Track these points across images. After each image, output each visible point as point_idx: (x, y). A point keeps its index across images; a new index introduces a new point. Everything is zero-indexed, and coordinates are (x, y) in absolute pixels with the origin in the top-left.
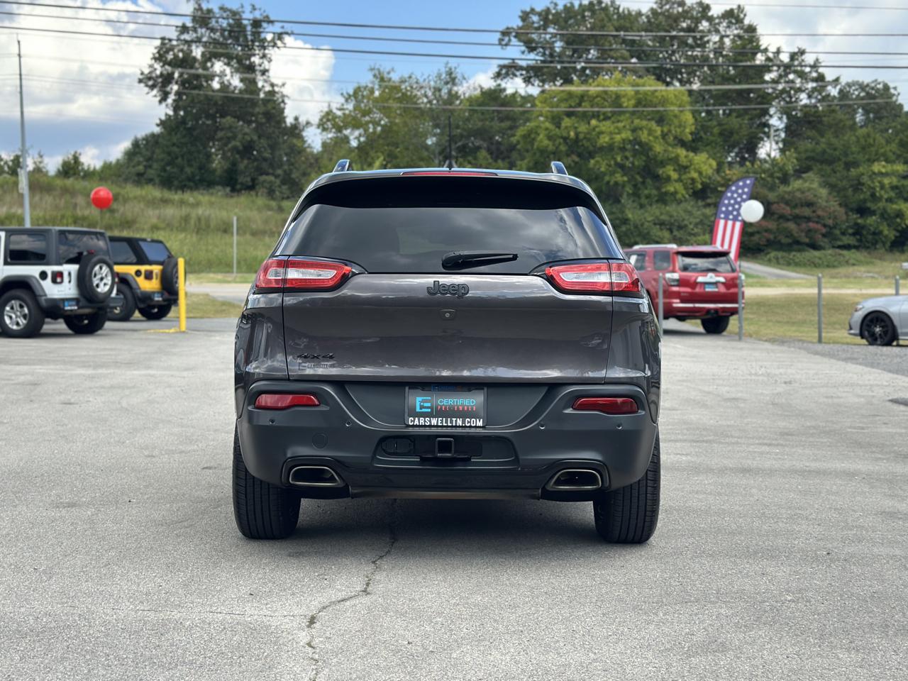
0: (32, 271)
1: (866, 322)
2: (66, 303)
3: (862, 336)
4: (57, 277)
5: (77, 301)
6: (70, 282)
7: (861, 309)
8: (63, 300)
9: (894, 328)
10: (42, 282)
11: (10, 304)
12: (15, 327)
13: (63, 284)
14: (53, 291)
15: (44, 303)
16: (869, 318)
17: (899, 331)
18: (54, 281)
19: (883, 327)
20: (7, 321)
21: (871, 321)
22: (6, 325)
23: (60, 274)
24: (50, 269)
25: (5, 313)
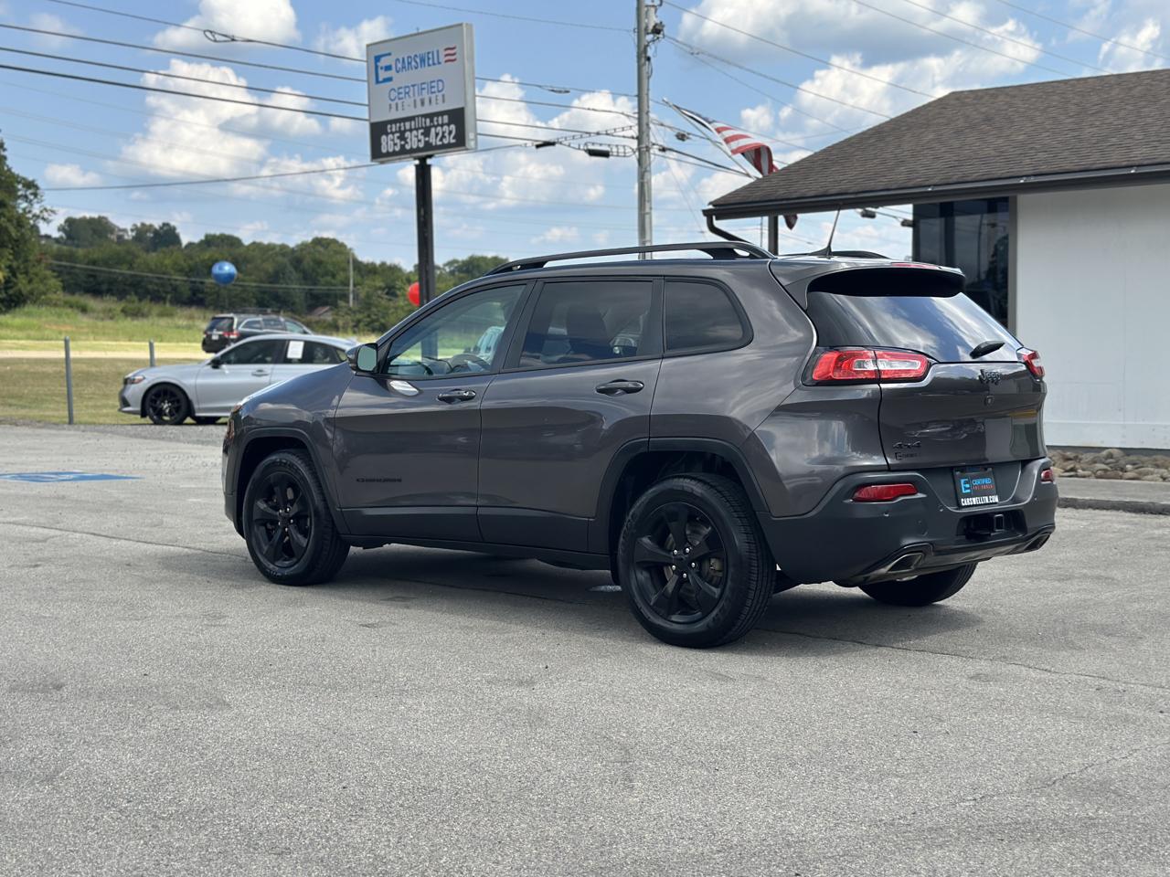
1: (150, 396)
3: (143, 414)
7: (140, 381)
9: (189, 403)
16: (153, 391)
17: (196, 406)
19: (172, 402)
21: (157, 395)
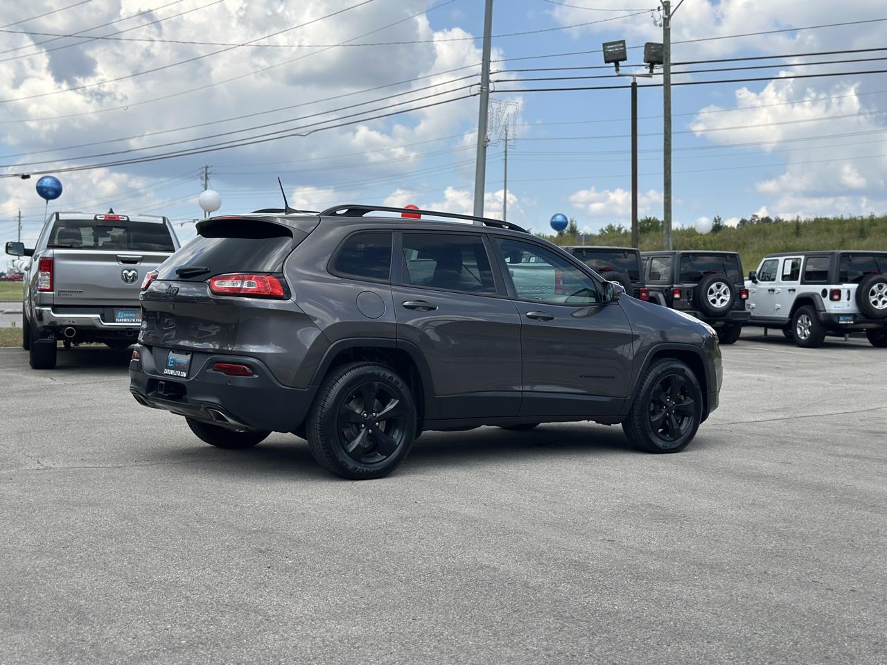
0: (817, 289)
2: (841, 318)
4: (835, 295)
5: (854, 316)
6: (848, 299)
8: (839, 315)
10: (823, 299)
11: (800, 318)
12: (803, 338)
13: (841, 301)
14: (831, 307)
15: (822, 318)
18: (832, 299)
20: (799, 332)
22: (798, 335)
23: (838, 292)
24: (829, 287)
25: (798, 325)
